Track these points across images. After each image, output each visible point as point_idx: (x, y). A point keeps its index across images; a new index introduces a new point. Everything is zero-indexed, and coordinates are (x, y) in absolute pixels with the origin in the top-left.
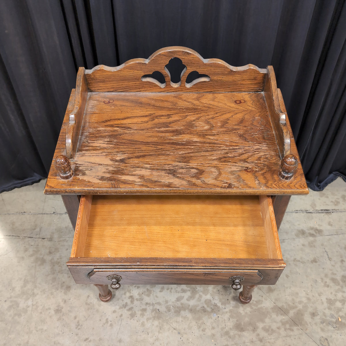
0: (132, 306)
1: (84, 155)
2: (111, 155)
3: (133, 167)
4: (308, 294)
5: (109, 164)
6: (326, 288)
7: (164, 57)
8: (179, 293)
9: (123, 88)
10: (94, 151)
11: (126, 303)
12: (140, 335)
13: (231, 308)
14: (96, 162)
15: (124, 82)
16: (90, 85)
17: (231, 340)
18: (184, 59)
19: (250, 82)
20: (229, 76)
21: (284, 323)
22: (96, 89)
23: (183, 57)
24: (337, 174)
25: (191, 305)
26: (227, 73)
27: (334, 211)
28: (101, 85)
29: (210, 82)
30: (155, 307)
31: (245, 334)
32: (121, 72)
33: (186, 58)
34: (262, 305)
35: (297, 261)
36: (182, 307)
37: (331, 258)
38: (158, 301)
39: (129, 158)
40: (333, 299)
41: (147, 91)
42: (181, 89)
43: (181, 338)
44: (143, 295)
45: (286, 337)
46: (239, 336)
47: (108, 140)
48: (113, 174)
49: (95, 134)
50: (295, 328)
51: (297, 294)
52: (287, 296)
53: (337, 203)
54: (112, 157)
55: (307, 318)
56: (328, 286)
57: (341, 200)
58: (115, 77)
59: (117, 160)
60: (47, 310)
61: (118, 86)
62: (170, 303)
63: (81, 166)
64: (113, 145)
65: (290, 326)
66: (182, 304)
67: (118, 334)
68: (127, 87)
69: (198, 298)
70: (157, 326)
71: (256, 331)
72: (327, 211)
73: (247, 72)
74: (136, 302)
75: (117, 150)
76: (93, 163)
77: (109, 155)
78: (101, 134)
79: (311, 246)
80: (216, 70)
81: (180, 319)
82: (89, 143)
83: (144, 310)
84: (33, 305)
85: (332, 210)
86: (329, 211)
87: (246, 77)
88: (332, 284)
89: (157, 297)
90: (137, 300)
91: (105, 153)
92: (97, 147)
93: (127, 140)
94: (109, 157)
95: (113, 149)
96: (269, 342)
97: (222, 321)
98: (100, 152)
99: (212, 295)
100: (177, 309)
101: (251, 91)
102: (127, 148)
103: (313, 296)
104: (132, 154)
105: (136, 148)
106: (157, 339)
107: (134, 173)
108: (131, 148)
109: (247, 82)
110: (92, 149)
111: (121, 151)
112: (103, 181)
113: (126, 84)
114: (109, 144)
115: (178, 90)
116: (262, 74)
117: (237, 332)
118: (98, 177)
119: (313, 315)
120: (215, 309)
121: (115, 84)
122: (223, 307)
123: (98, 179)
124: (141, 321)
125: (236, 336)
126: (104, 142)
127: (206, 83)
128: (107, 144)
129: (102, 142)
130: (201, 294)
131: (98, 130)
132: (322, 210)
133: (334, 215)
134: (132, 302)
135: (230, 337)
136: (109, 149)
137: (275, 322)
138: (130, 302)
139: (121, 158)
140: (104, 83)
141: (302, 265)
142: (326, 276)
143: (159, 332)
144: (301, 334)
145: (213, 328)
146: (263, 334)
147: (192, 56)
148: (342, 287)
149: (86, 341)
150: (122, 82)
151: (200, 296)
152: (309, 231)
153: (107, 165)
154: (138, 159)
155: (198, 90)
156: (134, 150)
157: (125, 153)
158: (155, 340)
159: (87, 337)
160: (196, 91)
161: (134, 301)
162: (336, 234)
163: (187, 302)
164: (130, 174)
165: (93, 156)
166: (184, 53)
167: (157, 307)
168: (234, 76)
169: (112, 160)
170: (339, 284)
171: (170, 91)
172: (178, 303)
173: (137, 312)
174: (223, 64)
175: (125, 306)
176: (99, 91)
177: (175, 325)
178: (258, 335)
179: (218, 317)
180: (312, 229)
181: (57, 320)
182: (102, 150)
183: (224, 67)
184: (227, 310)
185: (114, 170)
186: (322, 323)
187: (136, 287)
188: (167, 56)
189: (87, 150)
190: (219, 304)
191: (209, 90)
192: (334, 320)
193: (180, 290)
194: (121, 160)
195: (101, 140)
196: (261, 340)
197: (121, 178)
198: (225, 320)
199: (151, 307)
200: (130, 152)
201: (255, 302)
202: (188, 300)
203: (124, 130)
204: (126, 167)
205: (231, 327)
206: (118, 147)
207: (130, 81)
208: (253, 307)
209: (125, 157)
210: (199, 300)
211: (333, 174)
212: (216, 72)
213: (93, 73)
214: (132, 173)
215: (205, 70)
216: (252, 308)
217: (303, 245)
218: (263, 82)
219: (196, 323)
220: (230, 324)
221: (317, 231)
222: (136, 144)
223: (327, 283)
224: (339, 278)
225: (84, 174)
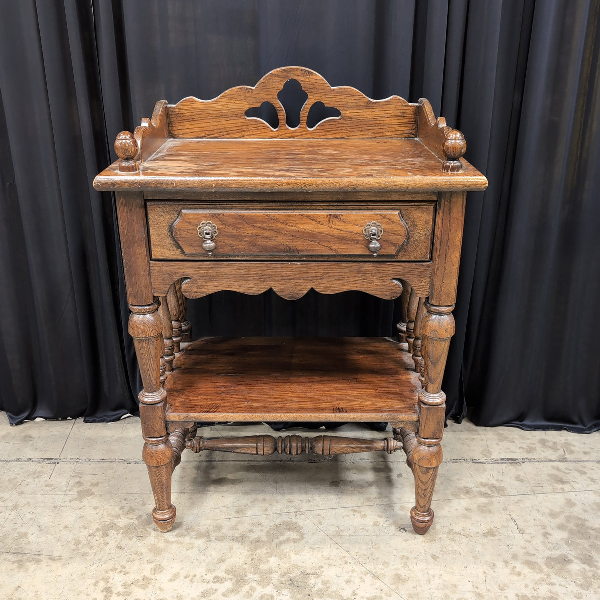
7: (277, 79)
8: (208, 583)
9: (219, 131)
15: (221, 120)
16: (172, 127)
18: (304, 81)
19: (398, 121)
20: (368, 111)
22: (181, 132)
23: (303, 79)
26: (364, 105)
28: (189, 125)
29: (342, 122)
32: (219, 103)
33: (307, 80)
41: (252, 136)
42: (301, 134)
58: (209, 113)
61: (211, 129)
68: (225, 130)
73: (391, 104)
80: (349, 101)
87: (390, 112)
101: (401, 136)
109: (392, 122)
113: (224, 123)
115: (296, 134)
116: (413, 108)
121: (208, 125)
127: (336, 123)
130: (255, 585)
140: (193, 123)
147: (314, 77)
150: (218, 120)
155: (324, 136)
166: (304, 72)
168: (373, 110)
171: (286, 136)
174: (357, 91)
176: (184, 136)
183: (360, 96)
187: (123, 573)
188: (281, 78)
191: (340, 136)
193: (213, 578)
207: (228, 119)
212: (349, 104)
213: (178, 106)
215: (334, 100)
218: (416, 122)
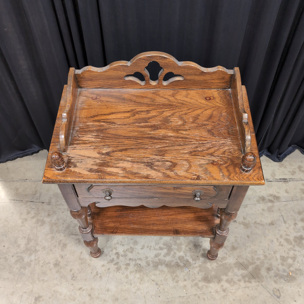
0: (118, 261)
1: (75, 148)
2: (99, 148)
3: (117, 160)
4: (265, 252)
5: (97, 157)
6: (280, 247)
7: (144, 61)
8: (157, 250)
9: (109, 85)
10: (84, 145)
11: (113, 259)
12: (125, 286)
13: (200, 263)
14: (85, 155)
15: (109, 80)
16: (80, 83)
17: (199, 290)
18: (161, 62)
19: (219, 81)
20: (201, 76)
21: (244, 277)
22: (85, 85)
23: (161, 61)
24: (295, 147)
25: (167, 261)
26: (198, 73)
27: (291, 180)
28: (89, 82)
29: (184, 81)
30: (137, 262)
31: (211, 285)
32: (107, 72)
33: (163, 61)
34: (226, 261)
35: (257, 224)
36: (160, 262)
37: (286, 222)
38: (140, 258)
39: (113, 152)
40: (285, 256)
41: (129, 88)
42: (159, 87)
43: (158, 288)
44: (127, 252)
45: (245, 288)
46: (207, 287)
47: (96, 134)
48: (100, 166)
49: (85, 129)
50: (253, 281)
51: (256, 252)
52: (247, 254)
53: (293, 173)
54: (99, 150)
55: (263, 272)
56: (282, 245)
57: (297, 170)
58: (102, 77)
59: (103, 153)
60: (47, 264)
61: (104, 84)
62: (149, 259)
63: (72, 158)
64: (100, 139)
65: (249, 279)
66: (159, 260)
67: (106, 284)
68: (112, 85)
69: (173, 255)
70: (139, 278)
71: (221, 283)
72: (285, 180)
73: (216, 73)
74: (121, 258)
75: (103, 144)
76: (83, 156)
77: (96, 149)
78: (90, 129)
79: (269, 211)
81: (157, 272)
82: (79, 137)
83: (128, 265)
84: (35, 260)
85: (289, 179)
86: (287, 180)
87: (215, 77)
88: (285, 244)
89: (138, 253)
90: (122, 256)
91: (93, 146)
92: (86, 141)
93: (112, 134)
94: (97, 150)
95: (100, 143)
96: (231, 292)
97: (193, 274)
98: (89, 145)
99: (184, 252)
100: (155, 264)
101: (220, 88)
102: (112, 141)
103: (269, 254)
104: (116, 148)
105: (119, 142)
106: (139, 289)
107: (118, 165)
108: (115, 142)
109: (216, 81)
110: (82, 143)
111: (107, 145)
112: (91, 172)
113: (111, 82)
114: (96, 138)
115: (156, 87)
116: (229, 75)
117: (204, 283)
118: (87, 169)
119: (269, 269)
120: (187, 264)
121: (101, 82)
122: (194, 262)
123: (87, 171)
124: (126, 274)
125: (204, 287)
126: (92, 136)
127: (181, 82)
128: (95, 138)
129: (91, 136)
130: (176, 251)
131: (87, 125)
132: (280, 179)
133: (291, 184)
134: (118, 258)
135: (199, 288)
136: (97, 143)
137: (237, 275)
138: (116, 258)
139: (106, 151)
140: (92, 81)
141: (261, 227)
142: (281, 236)
143: (140, 283)
144: (257, 286)
145: (185, 280)
146: (226, 285)
147: (168, 60)
148: (294, 246)
149: (80, 290)
150: (107, 80)
151: (175, 253)
152: (268, 198)
153: (95, 157)
154: (121, 152)
155: (173, 87)
156: (118, 144)
157: (110, 147)
158: (137, 290)
159: (81, 287)
160: (172, 88)
161: (119, 257)
162: (291, 200)
163: (163, 258)
164: (114, 166)
165: (83, 149)
166: (161, 57)
167: (139, 262)
168: (204, 76)
169: (99, 153)
170: (291, 244)
171: (150, 88)
172: (156, 258)
173: (122, 266)
174: (195, 66)
175: (112, 261)
176: (87, 87)
177: (153, 277)
178: (222, 286)
179: (190, 271)
180: (271, 195)
181: (56, 273)
182: (91, 144)
183: (196, 69)
184: (197, 265)
185: (101, 163)
186: (276, 276)
187: (122, 245)
188: (146, 60)
189: (77, 144)
190: (190, 260)
191: (183, 87)
192: (286, 274)
193: (158, 248)
194: (106, 153)
195: (89, 134)
196: (224, 291)
197: (107, 169)
198: (195, 274)
199: (134, 262)
200: (115, 146)
201: (220, 259)
202: (164, 256)
203: (109, 124)
204: (111, 159)
205: (200, 279)
206: (104, 141)
207: (114, 80)
208: (219, 262)
209: (110, 151)
210: (174, 256)
211: (292, 146)
212: (189, 73)
213: (82, 73)
214: (116, 165)
215: (180, 71)
216: (217, 263)
217: (263, 210)
218: (231, 81)
219: (171, 276)
220: (199, 277)
221: (275, 198)
222: (120, 138)
223: (282, 243)
224: (291, 238)
225: (75, 166)
